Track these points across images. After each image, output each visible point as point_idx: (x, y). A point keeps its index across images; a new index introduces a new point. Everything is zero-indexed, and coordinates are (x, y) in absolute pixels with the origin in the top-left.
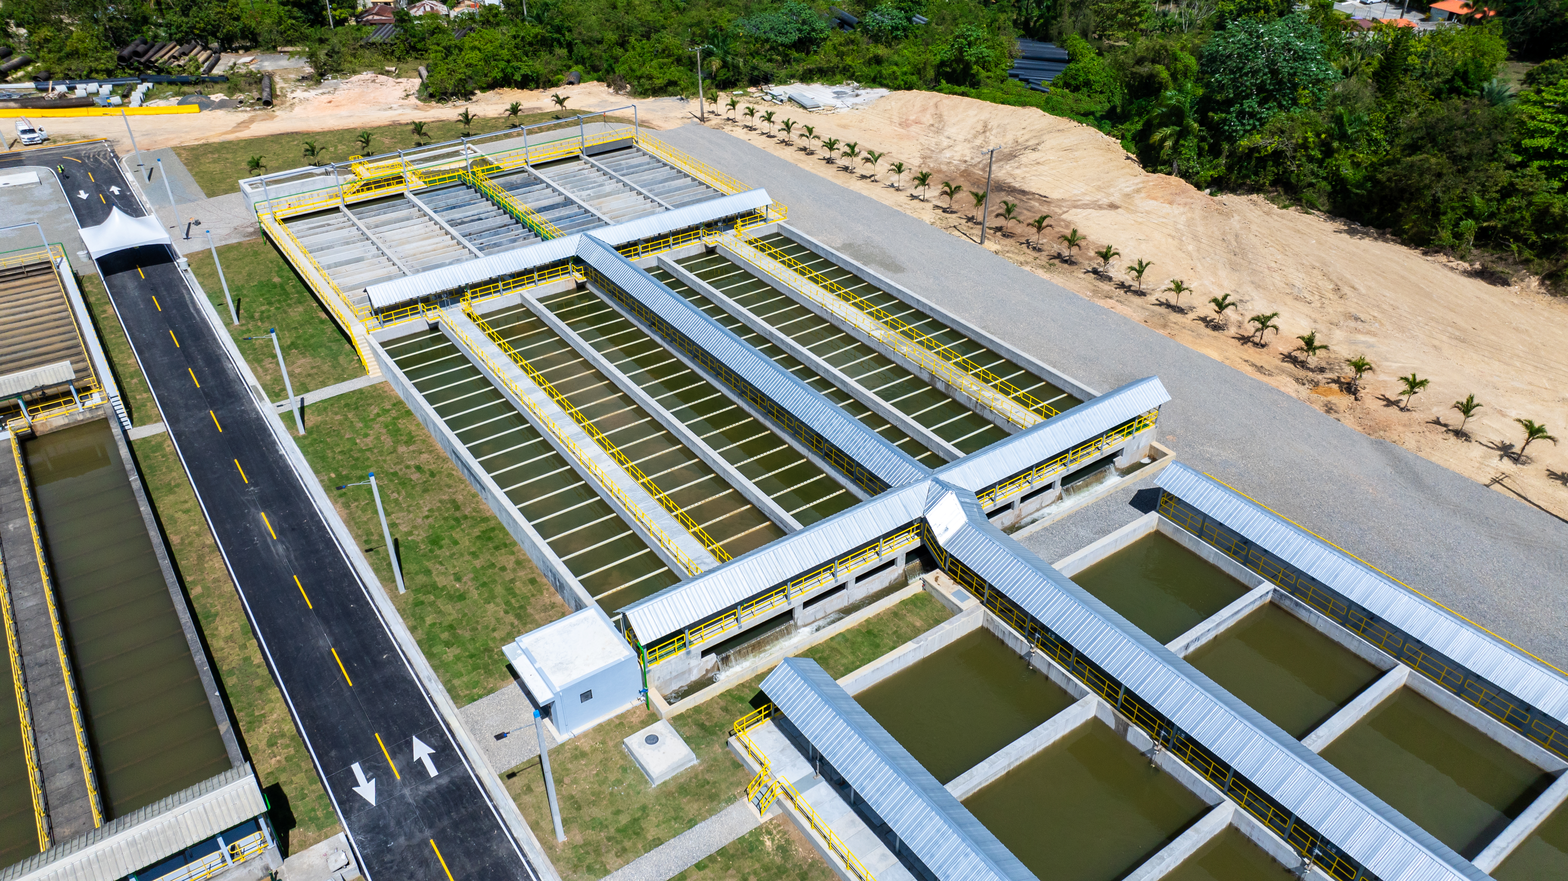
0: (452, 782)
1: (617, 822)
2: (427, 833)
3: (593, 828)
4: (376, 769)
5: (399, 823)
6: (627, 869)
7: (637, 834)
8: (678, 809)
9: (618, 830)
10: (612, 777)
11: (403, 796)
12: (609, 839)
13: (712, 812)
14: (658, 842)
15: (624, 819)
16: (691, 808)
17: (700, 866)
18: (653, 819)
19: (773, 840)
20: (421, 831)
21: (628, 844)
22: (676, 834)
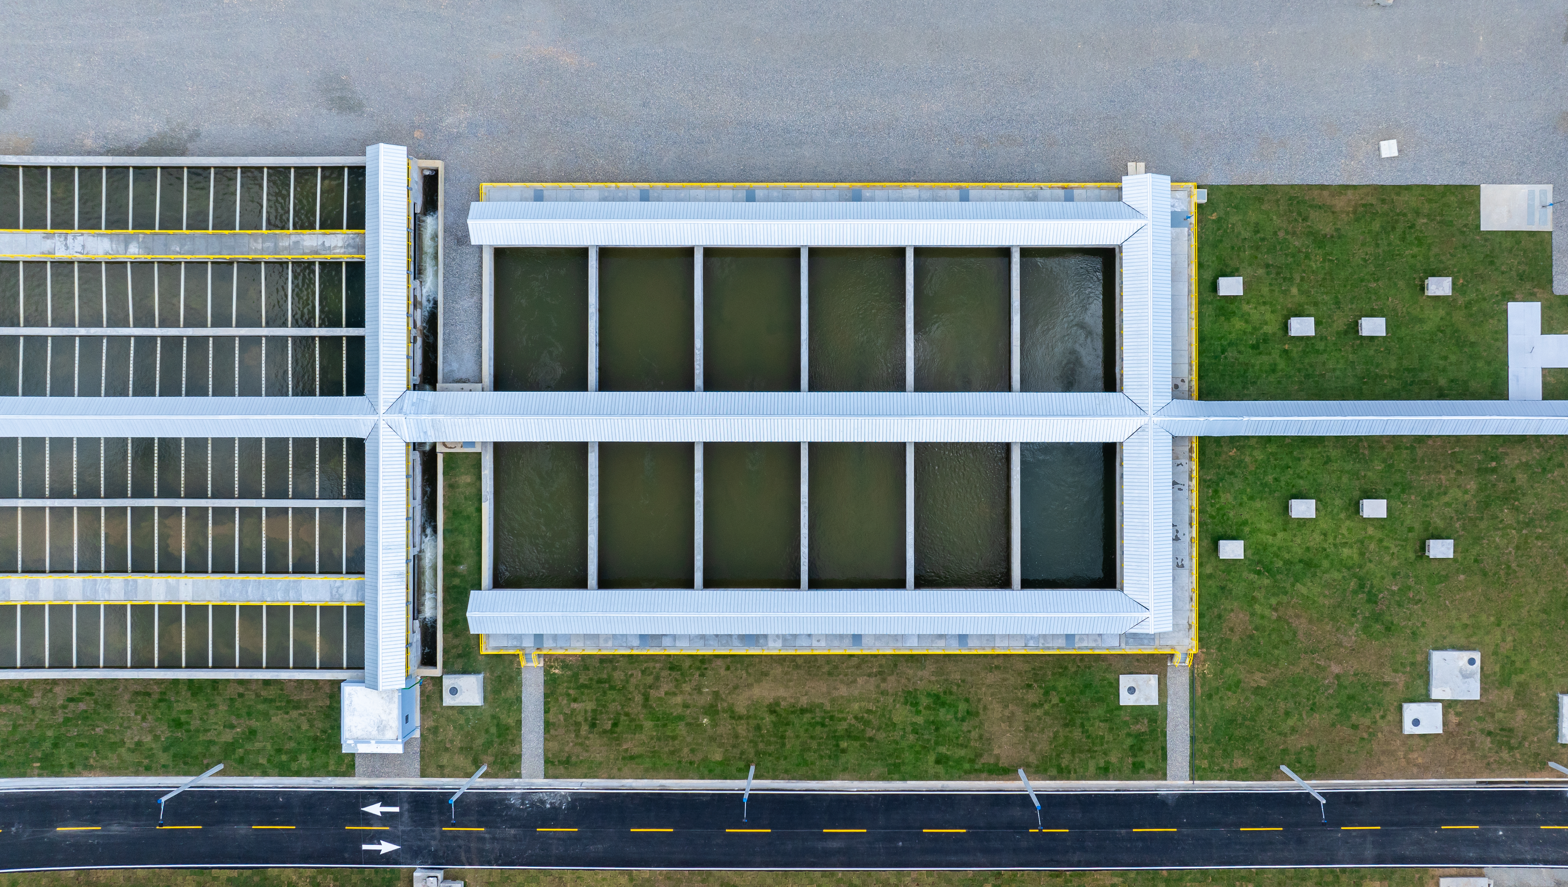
0: (409, 803)
1: (493, 734)
2: (437, 829)
3: (489, 748)
4: (375, 838)
5: (421, 840)
6: (525, 745)
7: (507, 729)
8: (505, 701)
9: (499, 736)
10: (462, 722)
11: (403, 832)
12: (501, 744)
13: (520, 685)
14: (519, 723)
15: (493, 730)
16: (510, 694)
17: (546, 711)
18: (503, 716)
19: (556, 668)
20: (434, 831)
21: (510, 737)
22: (520, 711)
